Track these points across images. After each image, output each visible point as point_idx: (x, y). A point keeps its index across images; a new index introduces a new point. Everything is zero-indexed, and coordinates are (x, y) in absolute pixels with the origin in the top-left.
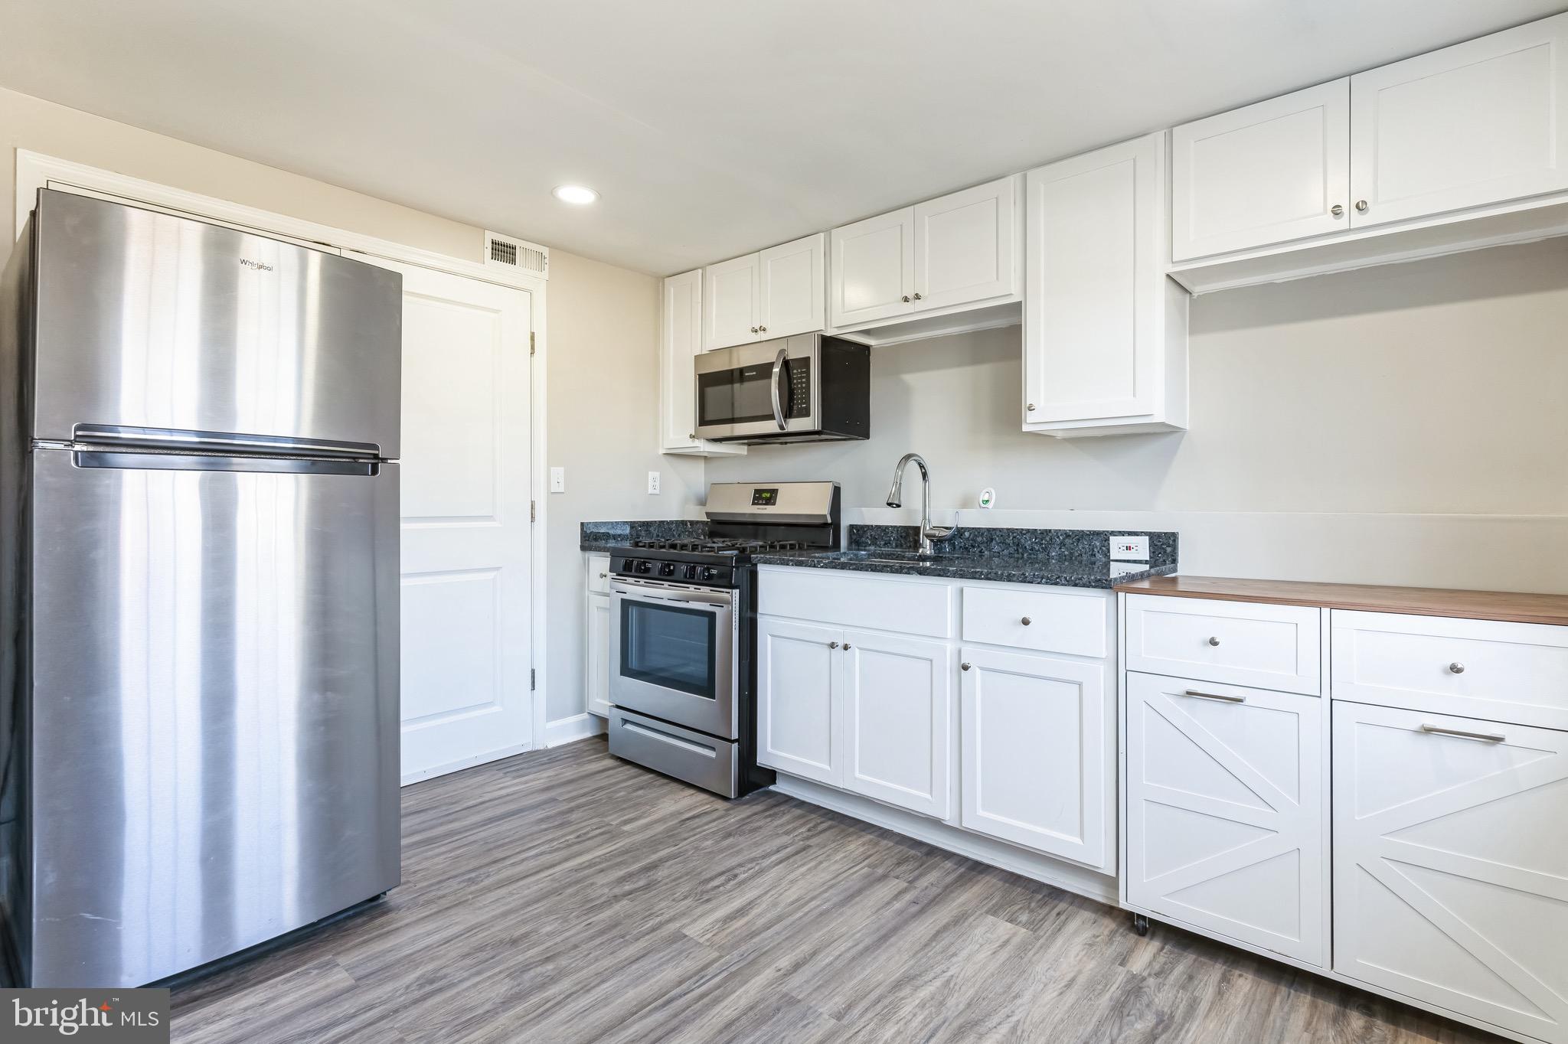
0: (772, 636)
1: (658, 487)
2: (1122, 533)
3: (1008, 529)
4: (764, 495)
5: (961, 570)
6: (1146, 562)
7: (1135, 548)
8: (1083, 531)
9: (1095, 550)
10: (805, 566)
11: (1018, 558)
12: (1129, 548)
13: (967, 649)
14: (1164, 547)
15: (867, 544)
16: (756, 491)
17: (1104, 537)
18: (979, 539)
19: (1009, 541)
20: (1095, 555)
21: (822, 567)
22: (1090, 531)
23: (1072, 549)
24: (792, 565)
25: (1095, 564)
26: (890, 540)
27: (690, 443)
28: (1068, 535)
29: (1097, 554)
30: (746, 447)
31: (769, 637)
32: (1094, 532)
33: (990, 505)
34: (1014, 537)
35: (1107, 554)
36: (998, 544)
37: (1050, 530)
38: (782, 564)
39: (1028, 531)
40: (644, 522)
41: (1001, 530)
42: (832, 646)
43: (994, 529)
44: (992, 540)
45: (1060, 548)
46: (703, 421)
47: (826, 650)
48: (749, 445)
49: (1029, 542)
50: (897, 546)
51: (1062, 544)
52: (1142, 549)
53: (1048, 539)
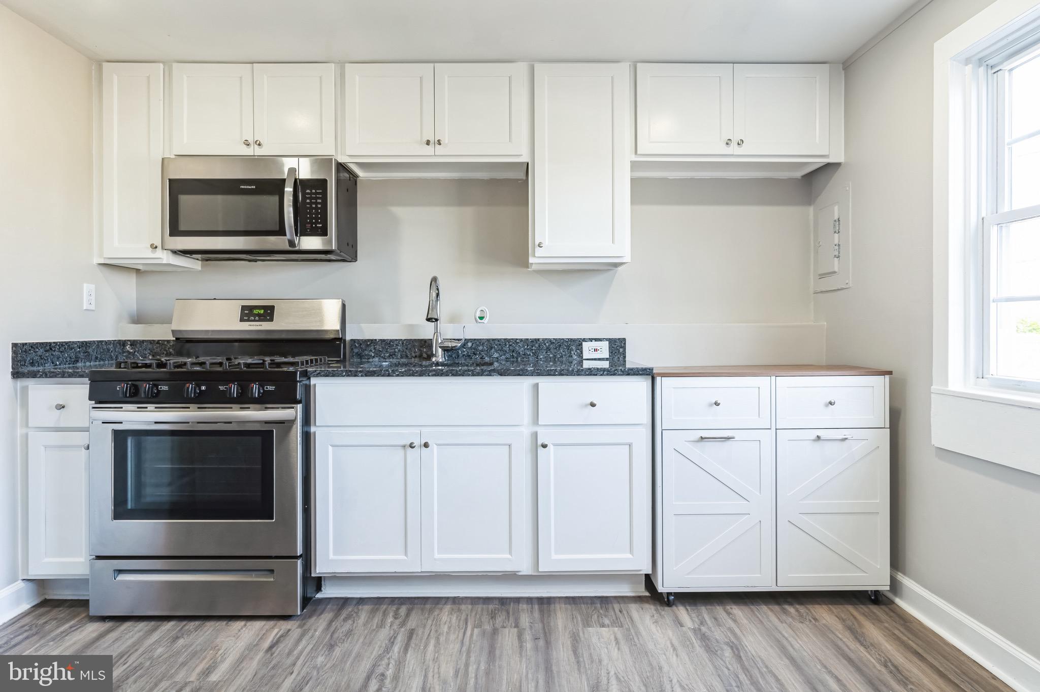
0: (332, 446)
1: (93, 302)
2: (591, 340)
3: (505, 339)
4: (256, 312)
5: (538, 370)
6: (607, 359)
7: (600, 350)
8: (563, 339)
9: (572, 352)
10: (378, 376)
11: (513, 361)
12: (596, 350)
13: (540, 431)
14: (618, 347)
15: (370, 357)
16: (244, 308)
17: (578, 344)
18: (480, 348)
19: (506, 348)
20: (572, 356)
21: (398, 375)
22: (568, 339)
23: (555, 353)
24: (362, 376)
25: (572, 362)
26: (395, 352)
27: (149, 253)
28: (551, 341)
29: (574, 356)
30: (200, 262)
31: (330, 448)
32: (571, 339)
33: (485, 321)
34: (510, 345)
35: (580, 355)
36: (496, 351)
37: (539, 339)
38: (348, 376)
39: (521, 340)
40: (82, 342)
41: (499, 340)
42: (412, 446)
43: (493, 340)
44: (491, 348)
45: (547, 352)
46: (175, 231)
47: (401, 452)
48: (203, 260)
49: (522, 349)
50: (402, 357)
51: (548, 349)
52: (604, 350)
53: (537, 345)
